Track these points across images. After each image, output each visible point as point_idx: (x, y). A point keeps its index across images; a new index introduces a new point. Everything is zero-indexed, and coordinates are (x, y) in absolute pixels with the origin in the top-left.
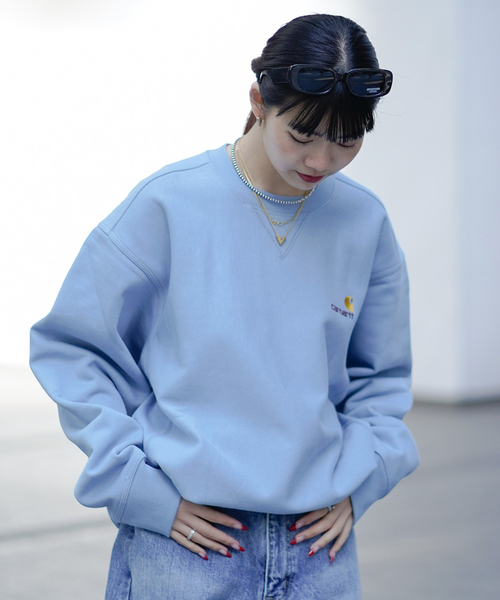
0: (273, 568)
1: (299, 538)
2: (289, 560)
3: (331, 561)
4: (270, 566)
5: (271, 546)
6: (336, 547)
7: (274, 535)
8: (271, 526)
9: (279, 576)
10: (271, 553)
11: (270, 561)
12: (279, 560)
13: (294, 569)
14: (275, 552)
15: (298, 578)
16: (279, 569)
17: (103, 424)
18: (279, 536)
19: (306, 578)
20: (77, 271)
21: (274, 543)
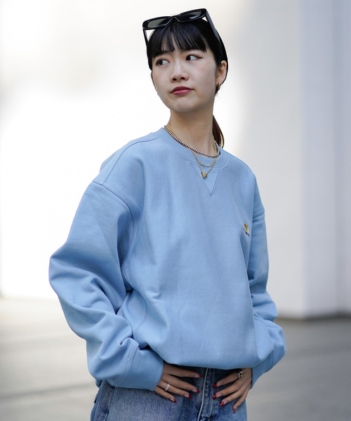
0: (204, 411)
1: (218, 395)
2: (214, 406)
3: (234, 411)
4: (203, 409)
5: (205, 397)
6: (238, 404)
7: (207, 390)
8: (206, 384)
9: (207, 416)
10: (204, 401)
11: (203, 406)
12: (208, 406)
13: (216, 412)
14: (207, 400)
15: (218, 417)
16: (208, 411)
17: (107, 324)
18: (210, 391)
19: (223, 417)
20: (82, 212)
21: (207, 395)
